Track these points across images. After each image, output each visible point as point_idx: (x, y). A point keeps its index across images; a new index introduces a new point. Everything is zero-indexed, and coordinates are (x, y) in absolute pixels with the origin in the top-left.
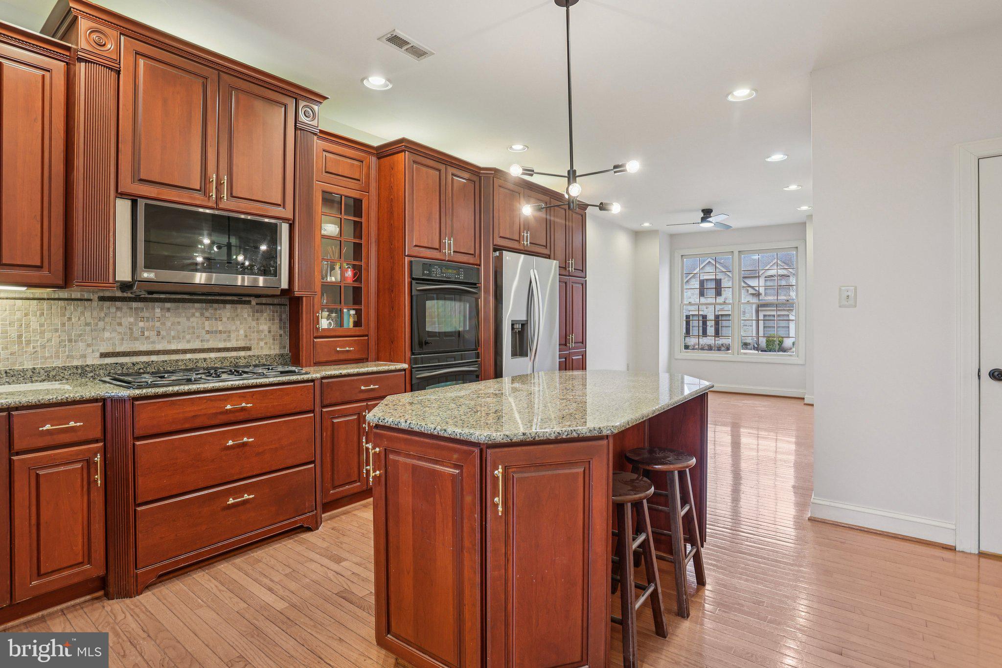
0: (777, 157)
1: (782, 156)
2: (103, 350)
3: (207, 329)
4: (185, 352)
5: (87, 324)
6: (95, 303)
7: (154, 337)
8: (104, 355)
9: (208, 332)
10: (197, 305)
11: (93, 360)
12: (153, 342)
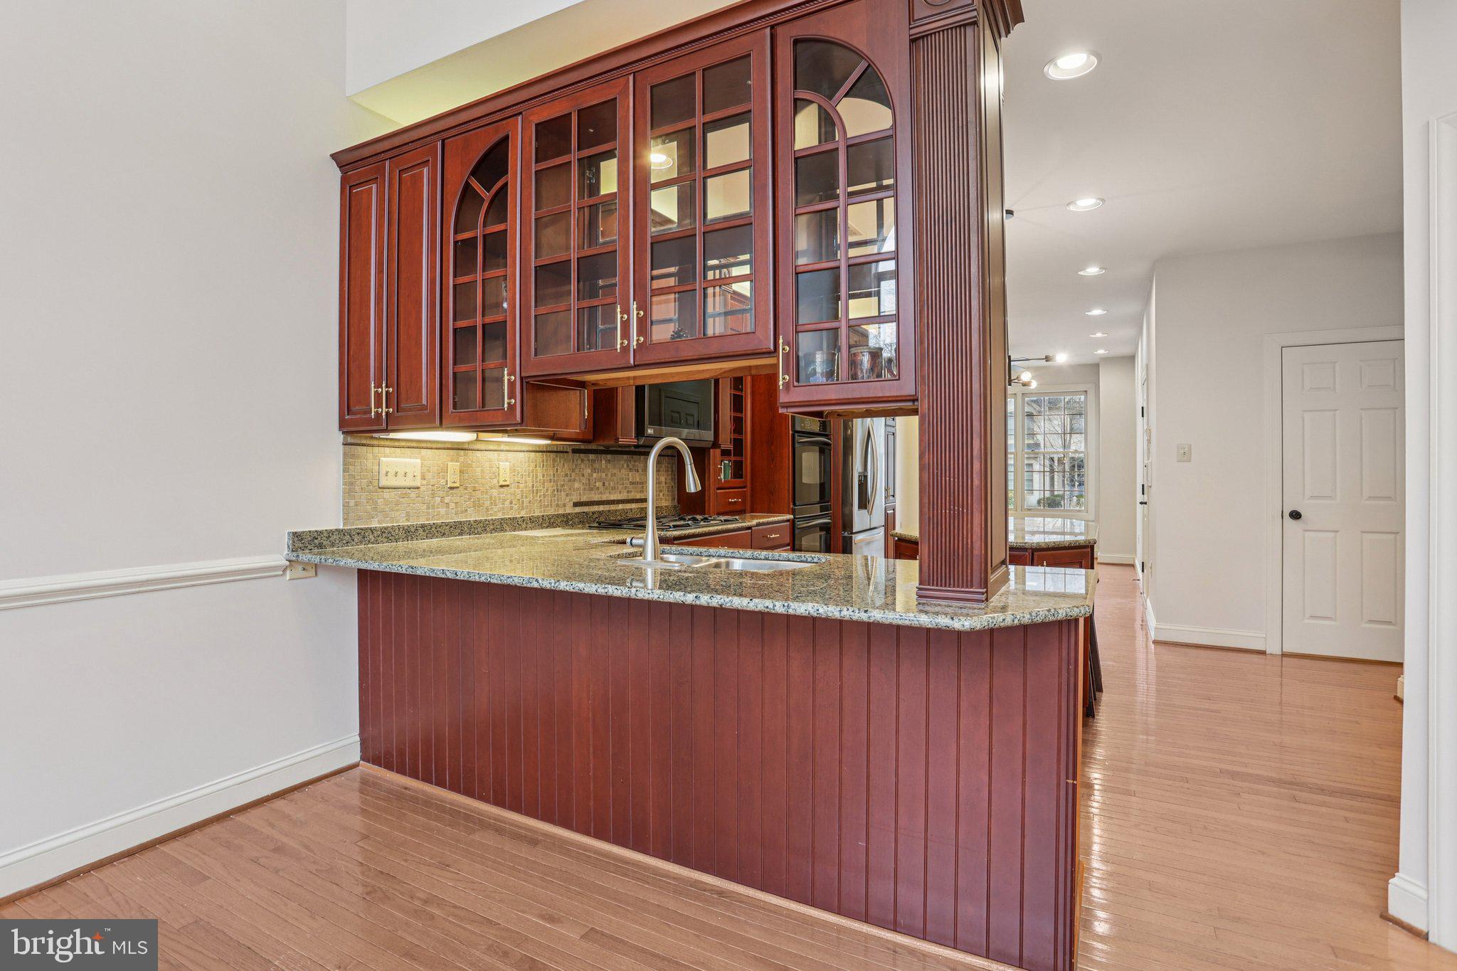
0: (1097, 312)
1: (1101, 311)
2: (575, 499)
3: (630, 480)
4: (619, 502)
5: (566, 475)
6: (570, 454)
7: (602, 489)
8: (576, 505)
9: (632, 483)
10: (625, 456)
11: (569, 509)
12: (601, 493)
